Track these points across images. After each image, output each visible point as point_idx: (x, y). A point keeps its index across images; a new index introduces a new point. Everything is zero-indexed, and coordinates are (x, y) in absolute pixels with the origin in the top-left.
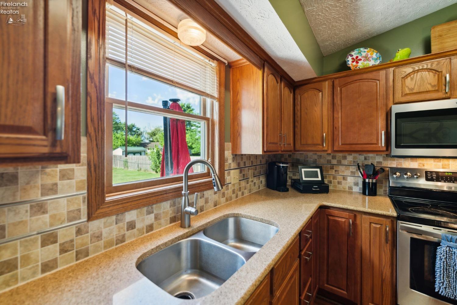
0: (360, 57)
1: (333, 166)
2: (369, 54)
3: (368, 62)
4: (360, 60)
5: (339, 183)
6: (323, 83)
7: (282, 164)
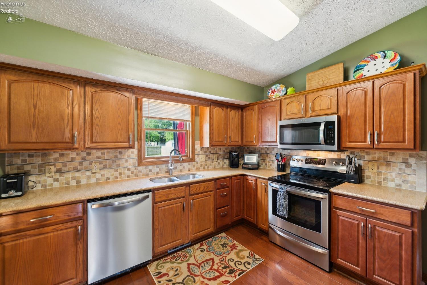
0: (276, 90)
1: (268, 155)
2: (281, 87)
3: (279, 93)
4: (276, 92)
5: (271, 165)
6: (255, 106)
7: (234, 152)
